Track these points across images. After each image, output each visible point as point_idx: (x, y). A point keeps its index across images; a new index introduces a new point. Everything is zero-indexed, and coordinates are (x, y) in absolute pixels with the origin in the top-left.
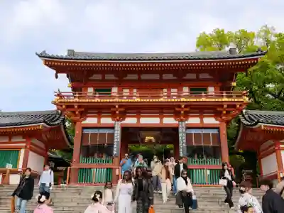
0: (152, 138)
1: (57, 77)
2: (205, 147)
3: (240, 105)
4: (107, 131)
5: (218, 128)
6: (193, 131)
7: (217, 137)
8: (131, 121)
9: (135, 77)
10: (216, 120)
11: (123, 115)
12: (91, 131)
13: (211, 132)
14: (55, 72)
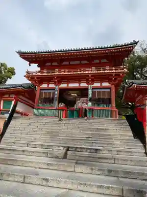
0: (76, 95)
1: (30, 65)
2: (102, 98)
3: (123, 74)
4: (52, 91)
5: (110, 88)
6: (96, 90)
7: (110, 93)
8: (64, 85)
9: (67, 63)
10: (110, 84)
11: (60, 82)
12: (44, 91)
13: (106, 90)
14: (29, 63)
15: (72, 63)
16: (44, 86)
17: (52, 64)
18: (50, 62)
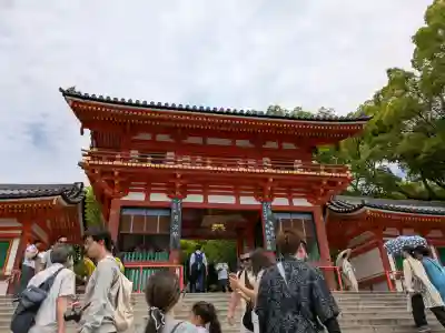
0: (222, 226)
4: (159, 213)
5: (311, 213)
6: (280, 217)
15: (211, 141)
16: (136, 197)
17: (154, 137)
18: (148, 132)
